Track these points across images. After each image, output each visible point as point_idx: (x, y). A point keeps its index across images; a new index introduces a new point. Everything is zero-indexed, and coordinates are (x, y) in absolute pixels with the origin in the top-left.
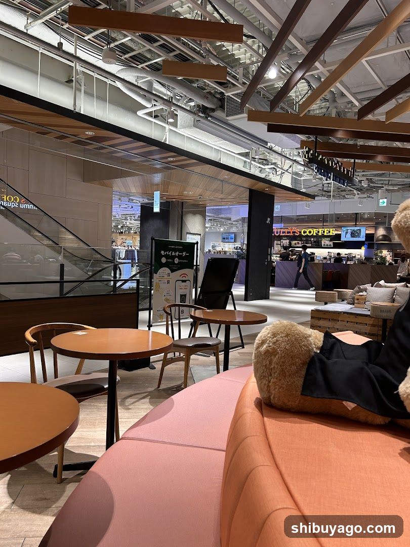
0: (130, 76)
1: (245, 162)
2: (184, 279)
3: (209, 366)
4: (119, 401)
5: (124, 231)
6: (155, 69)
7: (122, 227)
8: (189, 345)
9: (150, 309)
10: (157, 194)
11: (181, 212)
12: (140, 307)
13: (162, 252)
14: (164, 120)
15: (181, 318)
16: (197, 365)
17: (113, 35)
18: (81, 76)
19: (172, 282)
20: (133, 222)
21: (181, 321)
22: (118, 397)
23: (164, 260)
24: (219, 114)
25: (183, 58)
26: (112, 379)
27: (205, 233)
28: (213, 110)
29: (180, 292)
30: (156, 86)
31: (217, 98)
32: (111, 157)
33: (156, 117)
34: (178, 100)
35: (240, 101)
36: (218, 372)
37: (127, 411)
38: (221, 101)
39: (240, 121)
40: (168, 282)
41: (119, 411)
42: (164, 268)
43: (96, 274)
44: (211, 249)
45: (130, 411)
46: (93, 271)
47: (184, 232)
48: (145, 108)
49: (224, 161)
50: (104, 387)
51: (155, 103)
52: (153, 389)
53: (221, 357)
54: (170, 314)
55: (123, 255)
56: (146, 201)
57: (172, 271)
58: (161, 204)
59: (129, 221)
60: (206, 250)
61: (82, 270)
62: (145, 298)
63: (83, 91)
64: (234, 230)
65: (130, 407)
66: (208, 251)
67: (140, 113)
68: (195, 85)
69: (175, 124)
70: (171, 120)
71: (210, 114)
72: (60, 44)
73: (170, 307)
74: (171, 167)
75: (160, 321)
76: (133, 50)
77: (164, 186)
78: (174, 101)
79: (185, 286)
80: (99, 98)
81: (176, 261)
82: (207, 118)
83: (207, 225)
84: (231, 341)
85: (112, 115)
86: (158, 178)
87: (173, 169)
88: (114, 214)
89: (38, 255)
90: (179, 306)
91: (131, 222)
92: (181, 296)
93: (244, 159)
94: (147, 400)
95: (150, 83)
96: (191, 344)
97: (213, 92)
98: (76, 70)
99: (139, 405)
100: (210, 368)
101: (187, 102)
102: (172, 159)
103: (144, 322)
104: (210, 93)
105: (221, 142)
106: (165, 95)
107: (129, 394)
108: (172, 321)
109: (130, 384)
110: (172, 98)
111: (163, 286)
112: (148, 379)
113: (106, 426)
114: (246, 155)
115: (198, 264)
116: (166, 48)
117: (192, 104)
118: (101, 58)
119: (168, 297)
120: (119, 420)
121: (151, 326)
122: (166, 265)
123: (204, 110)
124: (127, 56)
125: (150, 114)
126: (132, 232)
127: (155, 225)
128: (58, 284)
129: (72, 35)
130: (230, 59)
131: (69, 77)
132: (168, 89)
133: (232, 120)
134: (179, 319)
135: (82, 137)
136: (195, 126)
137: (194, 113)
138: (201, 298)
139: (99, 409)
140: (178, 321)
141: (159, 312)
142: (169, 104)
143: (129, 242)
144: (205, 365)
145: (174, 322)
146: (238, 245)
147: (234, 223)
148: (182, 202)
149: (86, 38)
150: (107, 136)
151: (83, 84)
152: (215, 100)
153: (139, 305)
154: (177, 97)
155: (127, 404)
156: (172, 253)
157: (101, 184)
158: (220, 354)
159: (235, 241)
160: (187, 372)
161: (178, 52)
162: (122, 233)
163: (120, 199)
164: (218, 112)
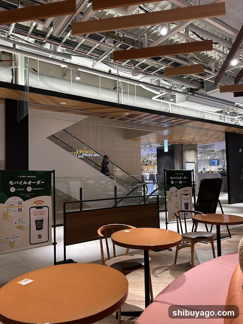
0: (147, 80)
1: (221, 116)
2: (186, 193)
3: (207, 250)
4: (151, 271)
5: (148, 164)
6: (161, 73)
7: (147, 161)
8: (193, 237)
9: (166, 211)
10: (166, 142)
11: (181, 150)
12: (160, 210)
13: (171, 178)
14: (168, 99)
15: (186, 218)
16: (200, 249)
17: (137, 60)
18: (121, 85)
19: (179, 195)
20: (153, 158)
21: (186, 220)
22: (150, 269)
23: (172, 182)
24: (201, 91)
25: (176, 65)
26: (146, 259)
27: (198, 161)
28: (197, 90)
29: (184, 202)
30: (162, 82)
31: (199, 82)
32: (139, 124)
33: (163, 98)
34: (176, 87)
35: (214, 82)
36: (214, 257)
37: (157, 278)
38: (202, 84)
39: (216, 93)
40: (176, 196)
41: (151, 278)
42: (173, 187)
43: (134, 190)
44: (202, 170)
45: (158, 278)
46: (132, 188)
47: (184, 162)
48: (157, 95)
49: (207, 117)
50: (142, 264)
51: (162, 91)
52: (171, 264)
53: (215, 244)
54: (179, 217)
55: (148, 178)
56: (160, 146)
57: (178, 189)
58: (169, 146)
59: (150, 158)
60: (199, 171)
61: (126, 188)
62: (163, 204)
63: (122, 92)
64: (217, 157)
65: (158, 276)
66: (200, 172)
67: (154, 98)
68: (185, 77)
69: (174, 102)
70: (172, 100)
71: (195, 92)
72: (110, 71)
73: (179, 212)
74: (173, 126)
75: (173, 220)
76: (148, 66)
77: (170, 137)
78: (173, 89)
79: (187, 198)
80: (131, 94)
81: (180, 182)
82: (193, 95)
83: (198, 156)
84: (221, 233)
85: (138, 102)
86: (166, 132)
87: (175, 126)
88: (142, 154)
89: (103, 181)
90: (184, 211)
91: (152, 158)
92: (185, 204)
93: (220, 115)
94: (168, 272)
95: (159, 81)
96: (194, 237)
97: (196, 79)
98: (119, 82)
99: (164, 275)
100: (208, 252)
101: (181, 88)
102: (174, 121)
103: (163, 219)
104: (194, 80)
105: (204, 107)
106: (167, 86)
107: (157, 267)
108: (180, 220)
109: (157, 260)
110: (172, 87)
111: (174, 198)
112: (168, 258)
113: (144, 287)
114: (221, 112)
115: (195, 181)
116: (166, 61)
117: (184, 88)
118: (131, 73)
119: (177, 205)
120: (152, 284)
121: (168, 223)
122: (174, 185)
123: (191, 90)
124: (145, 69)
125: (159, 98)
126: (152, 163)
127: (165, 159)
128: (114, 200)
129: (116, 65)
130: (205, 58)
131: (115, 86)
132: (169, 82)
133: (209, 93)
134: (185, 219)
135: (123, 116)
136: (186, 100)
137: (185, 93)
138: (198, 205)
139: (140, 275)
140: (184, 220)
141: (172, 215)
142: (170, 91)
143: (151, 170)
144: (204, 249)
145: (181, 221)
146: (221, 166)
147: (217, 153)
148: (182, 144)
149: (123, 65)
150: (136, 114)
151: (122, 89)
152: (198, 84)
153: (159, 208)
154: (175, 86)
155: (156, 274)
156: (177, 178)
157: (134, 140)
158: (214, 241)
159: (218, 164)
160: (193, 254)
161: (173, 62)
162: (147, 164)
163: (145, 146)
164: (200, 90)
